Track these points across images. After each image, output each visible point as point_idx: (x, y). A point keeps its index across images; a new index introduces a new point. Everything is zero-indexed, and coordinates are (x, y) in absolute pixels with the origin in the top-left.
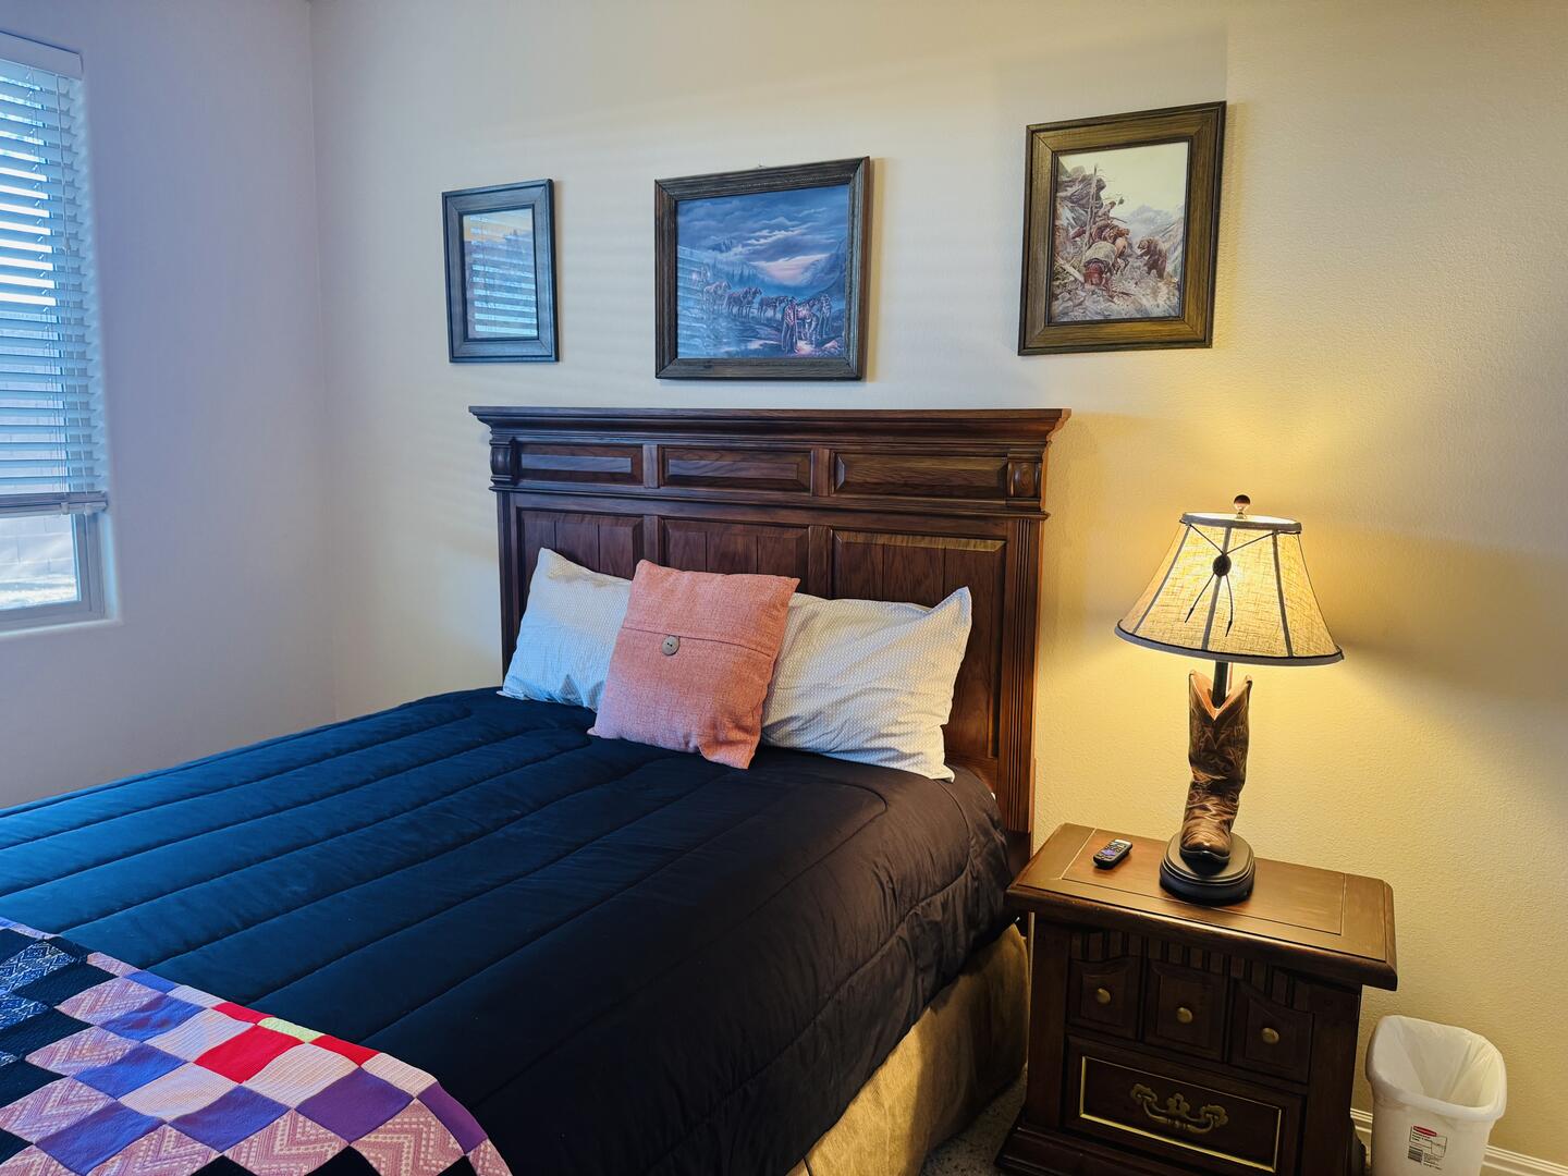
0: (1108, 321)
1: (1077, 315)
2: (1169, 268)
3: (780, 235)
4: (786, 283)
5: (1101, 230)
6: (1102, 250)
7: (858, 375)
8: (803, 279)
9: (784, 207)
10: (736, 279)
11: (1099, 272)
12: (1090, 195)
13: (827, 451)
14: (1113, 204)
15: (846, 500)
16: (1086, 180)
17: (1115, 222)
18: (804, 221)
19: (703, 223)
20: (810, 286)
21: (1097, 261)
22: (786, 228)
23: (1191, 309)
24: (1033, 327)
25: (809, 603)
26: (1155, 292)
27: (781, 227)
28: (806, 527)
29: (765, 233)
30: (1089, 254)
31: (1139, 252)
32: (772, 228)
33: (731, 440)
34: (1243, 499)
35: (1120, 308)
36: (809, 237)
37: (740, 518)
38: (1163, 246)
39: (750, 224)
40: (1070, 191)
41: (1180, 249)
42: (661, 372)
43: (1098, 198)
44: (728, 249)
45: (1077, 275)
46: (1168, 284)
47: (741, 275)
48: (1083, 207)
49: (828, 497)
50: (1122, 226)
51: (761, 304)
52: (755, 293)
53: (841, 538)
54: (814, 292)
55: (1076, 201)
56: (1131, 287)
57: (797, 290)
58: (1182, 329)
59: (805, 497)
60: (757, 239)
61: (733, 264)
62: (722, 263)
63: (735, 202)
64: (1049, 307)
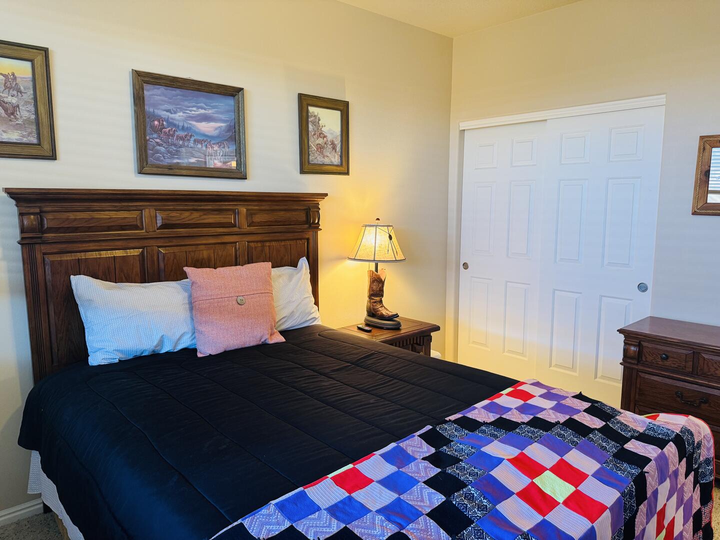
0: (324, 165)
1: (315, 162)
2: (338, 150)
3: (202, 111)
4: (207, 133)
5: (320, 134)
6: (320, 141)
8: (216, 133)
9: (204, 100)
10: (180, 128)
11: (320, 148)
12: (317, 123)
13: (245, 210)
14: (323, 126)
15: (252, 229)
16: (315, 116)
17: (323, 133)
18: (213, 107)
19: (159, 97)
20: (218, 137)
21: (320, 144)
22: (205, 109)
23: (344, 164)
24: (305, 165)
26: (335, 157)
27: (202, 108)
28: (236, 243)
29: (194, 109)
30: (317, 141)
31: (330, 143)
32: (198, 108)
33: (199, 206)
34: (378, 219)
35: (326, 161)
36: (216, 115)
37: (204, 242)
38: (336, 143)
39: (186, 103)
40: (312, 119)
41: (340, 144)
42: (141, 171)
43: (319, 123)
44: (175, 113)
45: (314, 148)
46: (338, 154)
47: (183, 127)
48: (315, 125)
49: (246, 228)
50: (325, 134)
51: (195, 141)
52: (191, 136)
53: (252, 244)
54: (220, 139)
55: (313, 123)
56: (329, 155)
57: (212, 137)
58: (339, 169)
59: (235, 229)
60: (191, 111)
61: (178, 120)
62: (172, 119)
63: (178, 91)
64: (309, 158)
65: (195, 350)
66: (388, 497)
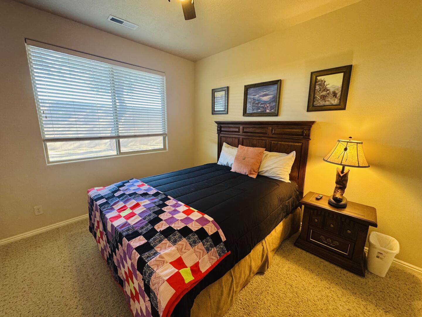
0: (324, 106)
1: (319, 105)
2: (338, 96)
4: (265, 101)
5: (324, 90)
6: (324, 93)
7: (277, 115)
8: (268, 100)
9: (265, 88)
11: (324, 97)
12: (323, 83)
13: (271, 128)
14: (327, 85)
15: (274, 136)
16: (322, 81)
17: (327, 88)
18: (268, 90)
19: (252, 92)
21: (323, 95)
22: (266, 92)
23: (342, 103)
24: (310, 107)
25: (267, 152)
26: (334, 100)
27: (265, 92)
28: (267, 140)
29: (262, 93)
30: (322, 94)
31: (332, 93)
32: (263, 92)
34: (351, 137)
35: (327, 103)
36: (270, 93)
37: (255, 138)
38: (337, 92)
39: (260, 91)
40: (319, 83)
41: (340, 92)
42: (244, 115)
43: (324, 84)
44: (256, 95)
45: (319, 98)
46: (337, 99)
47: (258, 100)
48: (321, 86)
49: (271, 135)
50: (329, 89)
51: (261, 104)
52: (260, 102)
53: (273, 142)
54: (270, 102)
55: (320, 85)
56: (330, 99)
57: (267, 102)
58: (340, 107)
59: (267, 135)
60: (261, 94)
61: (256, 98)
62: (255, 98)
63: (257, 88)
64: (313, 103)
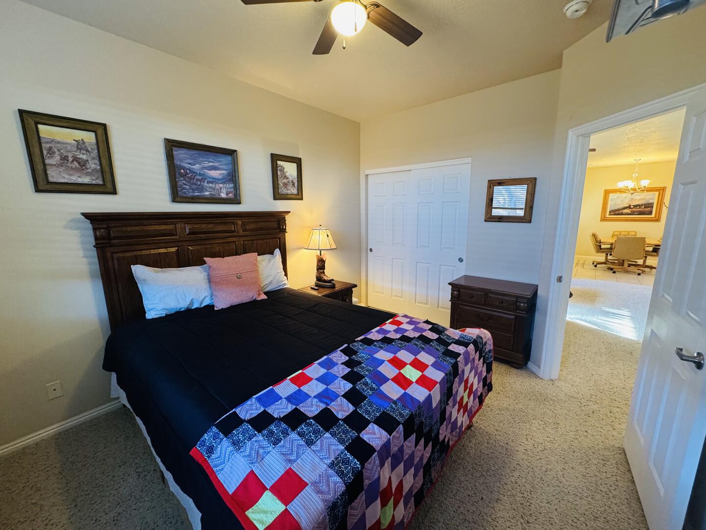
0: (287, 194)
1: (282, 192)
2: (295, 186)
3: (211, 164)
4: (215, 177)
5: (285, 177)
6: (285, 181)
7: (239, 202)
8: (220, 177)
9: (212, 157)
10: (198, 174)
11: (285, 185)
12: (282, 170)
13: (240, 222)
14: (286, 172)
15: (246, 233)
16: (282, 167)
18: (219, 161)
19: (183, 155)
20: (222, 179)
21: (285, 183)
22: (213, 163)
23: (300, 194)
24: (275, 194)
26: (294, 190)
27: (211, 162)
28: (236, 241)
29: (206, 162)
30: (283, 181)
31: (291, 182)
32: (209, 162)
33: (212, 220)
34: (320, 225)
35: (289, 192)
36: (221, 166)
37: (217, 242)
38: (294, 182)
39: (201, 159)
40: (279, 168)
41: (297, 183)
42: (174, 200)
43: (284, 170)
44: (194, 165)
45: (282, 185)
46: (296, 188)
47: (200, 173)
48: (281, 172)
49: (242, 233)
50: (288, 177)
51: (208, 182)
52: (205, 179)
54: (224, 181)
55: (281, 170)
56: (290, 188)
57: (219, 179)
58: (298, 197)
59: (235, 234)
60: (204, 164)
61: (196, 169)
62: (192, 168)
63: (195, 152)
64: (278, 191)
65: (213, 306)
66: (321, 387)
